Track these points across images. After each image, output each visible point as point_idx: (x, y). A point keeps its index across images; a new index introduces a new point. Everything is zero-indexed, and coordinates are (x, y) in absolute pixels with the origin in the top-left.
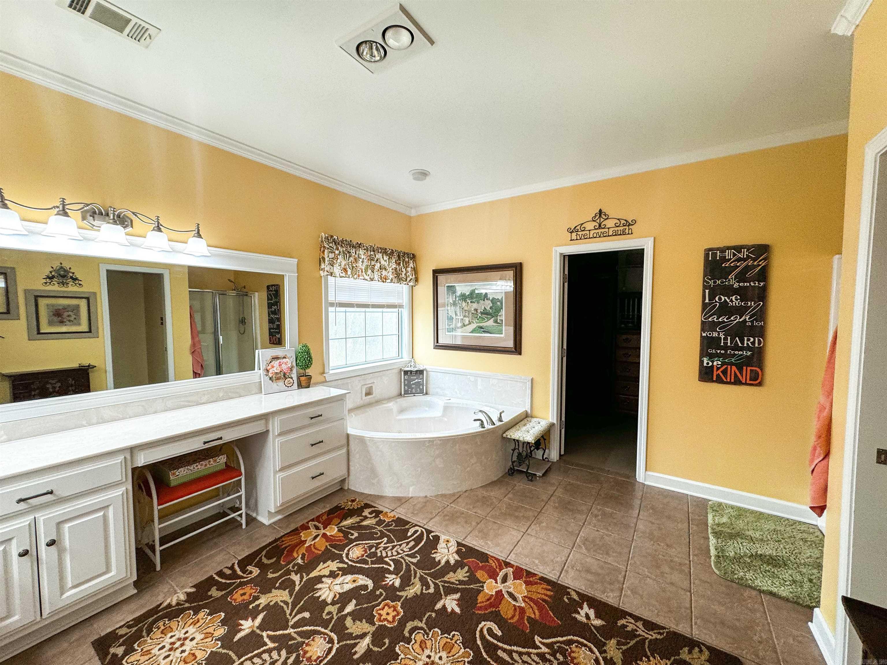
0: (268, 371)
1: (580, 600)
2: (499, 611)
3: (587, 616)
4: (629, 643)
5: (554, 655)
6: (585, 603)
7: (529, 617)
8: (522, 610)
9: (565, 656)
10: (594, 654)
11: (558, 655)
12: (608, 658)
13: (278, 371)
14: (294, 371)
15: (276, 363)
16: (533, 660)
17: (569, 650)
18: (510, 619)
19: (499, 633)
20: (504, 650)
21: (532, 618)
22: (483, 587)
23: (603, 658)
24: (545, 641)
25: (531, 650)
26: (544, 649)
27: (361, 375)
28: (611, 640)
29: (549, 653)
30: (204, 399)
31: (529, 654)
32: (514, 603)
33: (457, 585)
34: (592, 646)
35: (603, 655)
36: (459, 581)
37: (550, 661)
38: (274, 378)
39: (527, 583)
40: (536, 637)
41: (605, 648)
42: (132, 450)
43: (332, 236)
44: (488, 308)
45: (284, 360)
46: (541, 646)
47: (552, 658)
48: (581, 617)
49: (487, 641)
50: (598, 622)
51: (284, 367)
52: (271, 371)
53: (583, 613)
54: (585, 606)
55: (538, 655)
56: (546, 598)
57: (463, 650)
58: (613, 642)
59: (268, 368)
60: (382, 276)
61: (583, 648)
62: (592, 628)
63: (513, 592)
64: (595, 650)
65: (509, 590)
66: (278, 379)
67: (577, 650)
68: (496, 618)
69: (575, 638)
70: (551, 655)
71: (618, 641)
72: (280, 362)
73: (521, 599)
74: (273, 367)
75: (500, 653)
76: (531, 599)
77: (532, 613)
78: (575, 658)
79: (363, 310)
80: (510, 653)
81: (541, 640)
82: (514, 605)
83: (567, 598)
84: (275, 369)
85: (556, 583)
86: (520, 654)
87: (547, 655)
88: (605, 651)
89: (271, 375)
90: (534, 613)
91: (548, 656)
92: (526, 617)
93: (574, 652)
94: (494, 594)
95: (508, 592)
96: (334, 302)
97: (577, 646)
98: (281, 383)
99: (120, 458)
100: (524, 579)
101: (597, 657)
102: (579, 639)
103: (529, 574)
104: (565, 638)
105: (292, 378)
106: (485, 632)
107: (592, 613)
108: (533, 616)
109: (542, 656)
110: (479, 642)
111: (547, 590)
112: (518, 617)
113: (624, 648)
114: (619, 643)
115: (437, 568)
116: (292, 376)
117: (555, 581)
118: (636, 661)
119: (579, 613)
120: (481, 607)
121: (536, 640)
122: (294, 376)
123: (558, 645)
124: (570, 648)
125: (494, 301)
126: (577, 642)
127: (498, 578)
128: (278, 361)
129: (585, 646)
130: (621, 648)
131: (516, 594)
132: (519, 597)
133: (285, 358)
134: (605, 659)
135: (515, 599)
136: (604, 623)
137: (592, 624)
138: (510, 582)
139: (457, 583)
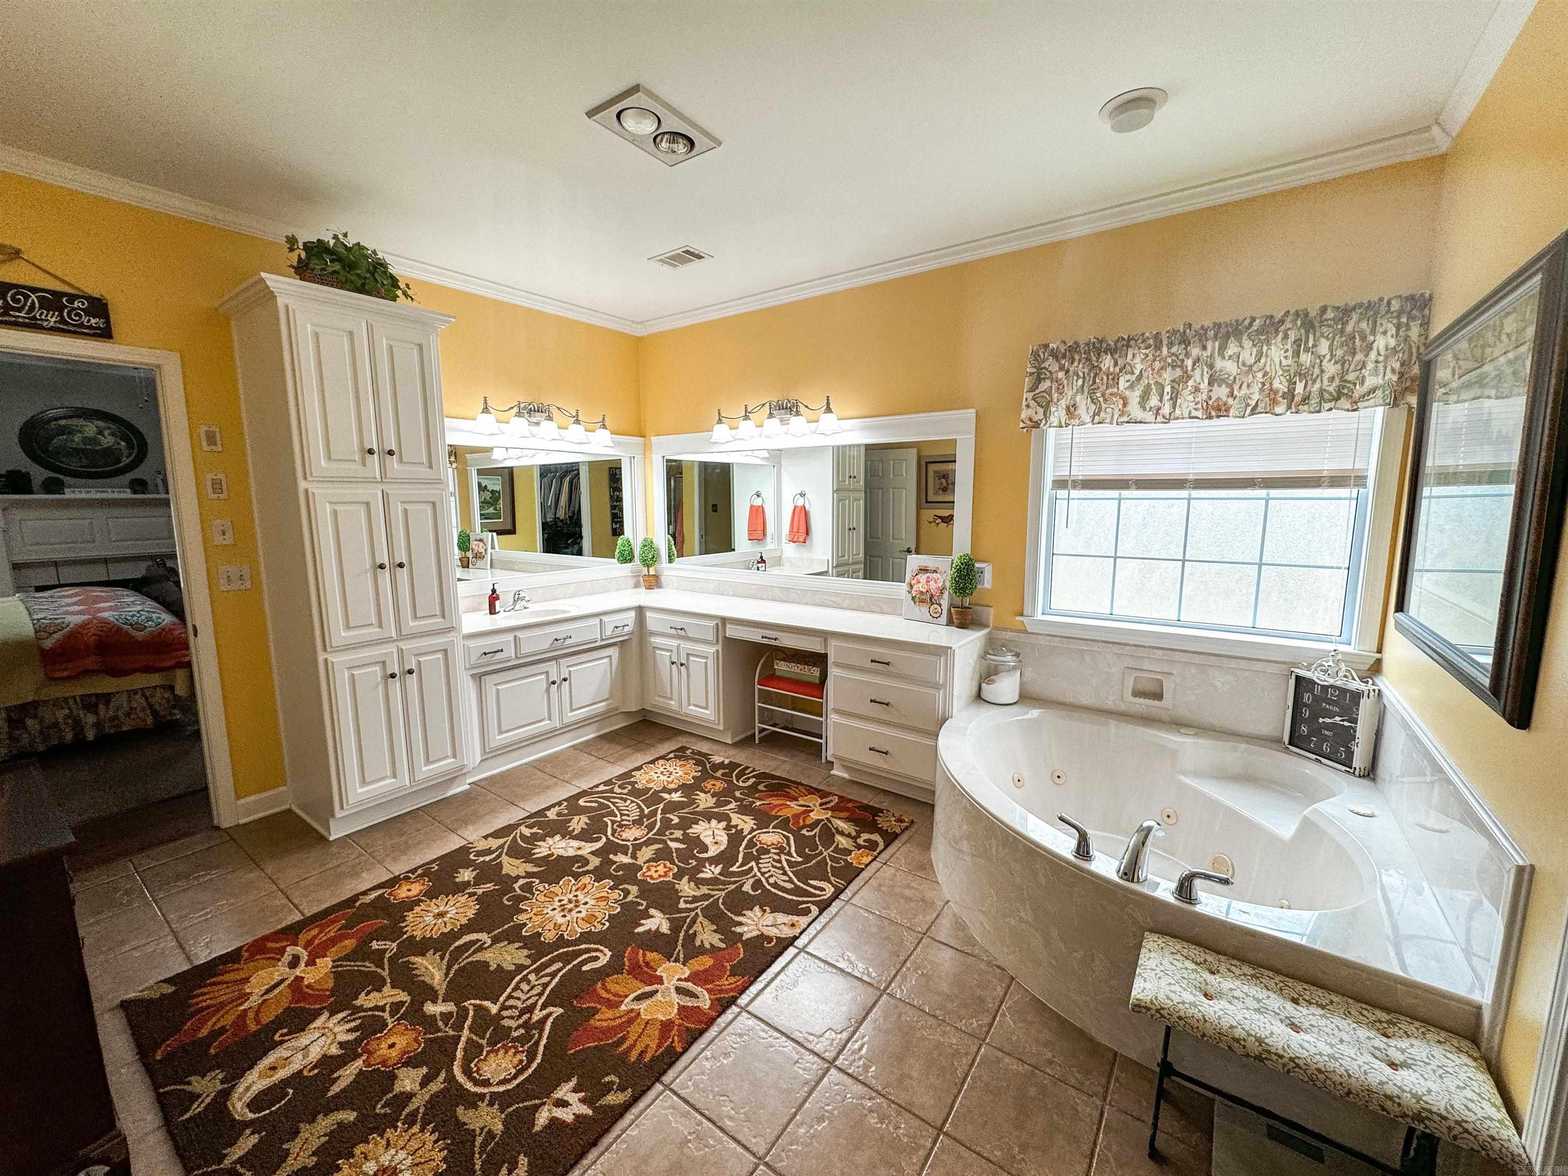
0: (912, 586)
1: (601, 1106)
2: (622, 973)
3: (562, 1104)
4: (481, 1154)
5: (525, 1024)
6: (590, 1112)
7: (597, 1011)
8: (613, 1005)
9: (514, 1040)
10: (497, 1084)
11: (522, 1031)
12: (479, 1103)
13: (924, 591)
14: (946, 595)
15: (923, 577)
16: (529, 998)
17: (521, 1049)
18: (603, 985)
19: (584, 968)
20: (559, 970)
21: (594, 1015)
22: (677, 960)
23: (484, 1095)
24: (551, 1020)
25: (544, 998)
26: (537, 1015)
27: (1125, 644)
28: (503, 1125)
29: (530, 1018)
31: (540, 995)
32: (632, 996)
33: (687, 932)
34: (509, 1087)
35: (488, 1097)
36: (695, 934)
37: (520, 1017)
38: (917, 600)
39: (666, 1026)
40: (561, 1011)
41: (496, 1106)
45: (935, 575)
46: (544, 1012)
47: (521, 1021)
48: (564, 1091)
49: (581, 955)
50: (542, 1118)
51: (933, 585)
52: (915, 588)
53: (573, 1098)
54: (585, 1110)
55: (536, 1003)
56: (625, 1046)
57: (580, 930)
58: (498, 1128)
59: (913, 582)
61: (513, 1071)
62: (537, 1102)
63: (654, 999)
64: (501, 1089)
65: (659, 994)
66: (922, 601)
67: (516, 1060)
68: (614, 968)
69: (534, 1065)
70: (526, 1022)
71: (494, 1137)
72: (928, 577)
73: (636, 1007)
74: (919, 582)
75: (559, 965)
76: (630, 1022)
77: (604, 1018)
78: (506, 1052)
80: (553, 975)
81: (555, 1015)
82: (626, 996)
83: (612, 1083)
84: (920, 585)
85: (658, 1080)
86: (545, 986)
87: (528, 1015)
88: (491, 1104)
89: (914, 594)
90: (599, 1020)
91: (526, 1017)
92: (599, 1006)
93: (515, 1054)
94: (658, 973)
95: (657, 991)
96: (1067, 478)
97: (521, 1061)
98: (924, 609)
100: (677, 1022)
101: (490, 1085)
102: (530, 1071)
103: (692, 1037)
104: (541, 1049)
105: (940, 605)
106: (598, 954)
107: (566, 1115)
108: (597, 1017)
109: (530, 1009)
110: (583, 946)
111: (642, 1053)
112: (604, 996)
113: (479, 1140)
114: (491, 1135)
115: (729, 914)
116: (942, 602)
117: (666, 1079)
118: (450, 1151)
119: (575, 1090)
120: (637, 954)
121: (555, 1009)
122: (945, 602)
123: (537, 1036)
124: (523, 1052)
126: (528, 1066)
127: (690, 984)
128: (927, 575)
129: (515, 1077)
130: (481, 1133)
131: (648, 1002)
132: (643, 1006)
133: (935, 571)
134: (482, 1097)
135: (638, 998)
136: (537, 1128)
137: (544, 1104)
138: (676, 998)
139: (691, 932)
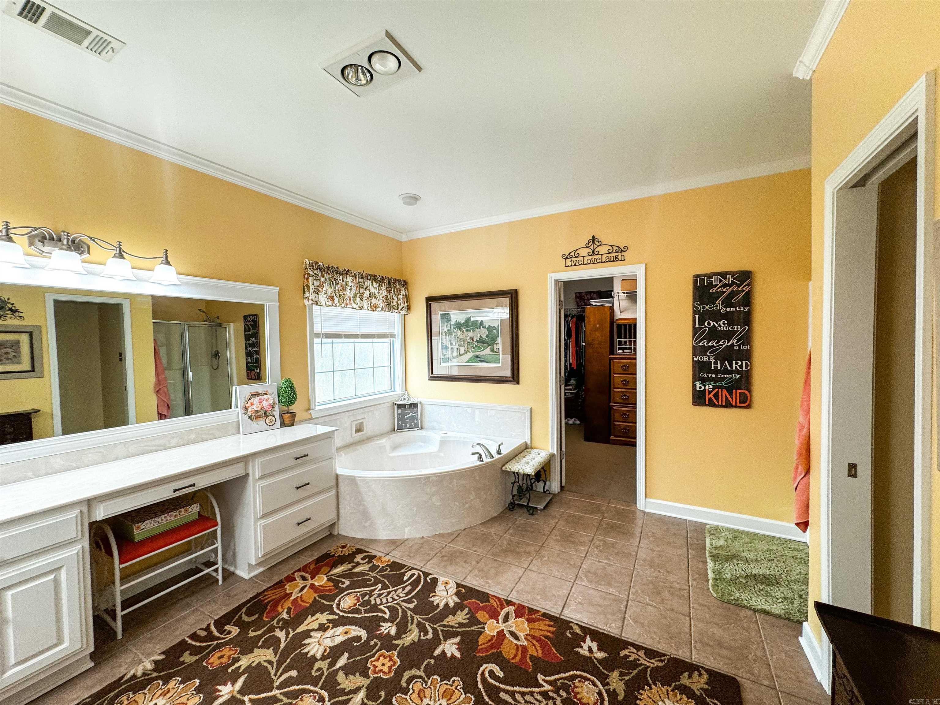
0: (246, 409)
1: (583, 633)
2: (501, 651)
3: (590, 650)
4: (631, 673)
5: (557, 692)
6: (588, 636)
7: (532, 657)
8: (524, 648)
9: (568, 693)
10: (597, 687)
11: (561, 691)
12: (611, 690)
13: (258, 409)
14: (277, 408)
15: (256, 400)
16: (536, 699)
17: (572, 686)
18: (512, 659)
19: (501, 675)
20: (507, 692)
21: (535, 656)
22: (484, 628)
23: (606, 691)
24: (548, 678)
25: (533, 689)
26: (547, 687)
27: (351, 410)
28: (613, 671)
29: (552, 691)
30: (174, 442)
31: (532, 694)
32: (516, 642)
33: (457, 628)
34: (595, 680)
35: (606, 687)
36: (459, 624)
37: (553, 698)
38: (253, 417)
39: (529, 621)
40: (539, 675)
41: (608, 680)
42: (90, 502)
43: (317, 263)
44: (484, 337)
45: (265, 396)
46: (544, 684)
47: (555, 696)
48: (584, 651)
49: (489, 684)
50: (601, 655)
51: (265, 404)
52: (250, 409)
53: (585, 646)
54: (588, 639)
55: (540, 693)
56: (549, 634)
57: (463, 696)
58: (616, 673)
59: (247, 406)
60: (372, 304)
61: (586, 683)
62: (595, 661)
63: (515, 631)
64: (598, 683)
65: (511, 629)
66: (258, 417)
67: (581, 684)
68: (498, 659)
69: (579, 673)
70: (554, 692)
71: (621, 672)
72: (260, 399)
73: (523, 638)
74: (252, 404)
75: (502, 695)
76: (533, 637)
77: (535, 651)
78: (578, 693)
79: (352, 340)
80: (512, 694)
81: (543, 677)
82: (516, 645)
83: (570, 633)
84: (254, 406)
85: (559, 618)
86: (523, 694)
87: (550, 693)
88: (608, 684)
89: (250, 414)
90: (537, 651)
91: (551, 694)
92: (528, 656)
93: (577, 687)
94: (495, 634)
95: (509, 631)
96: (320, 332)
97: (580, 681)
98: (261, 422)
99: (76, 512)
100: (526, 616)
101: (600, 690)
102: (582, 673)
103: (532, 611)
104: (567, 674)
105: (274, 416)
106: (487, 675)
107: (594, 646)
108: (536, 654)
109: (545, 694)
110: (480, 686)
111: (549, 626)
112: (520, 656)
113: (627, 678)
114: (621, 674)
115: (436, 612)
116: (275, 413)
117: (558, 616)
118: (639, 690)
119: (582, 647)
120: (482, 649)
121: (539, 679)
122: (277, 414)
123: (561, 681)
124: (574, 684)
125: (490, 329)
126: (581, 677)
127: (500, 618)
128: (258, 398)
129: (589, 679)
130: (624, 679)
131: (518, 633)
132: (521, 635)
133: (265, 394)
134: (607, 691)
135: (517, 638)
136: (607, 655)
137: (594, 657)
138: (511, 621)
139: (457, 626)
